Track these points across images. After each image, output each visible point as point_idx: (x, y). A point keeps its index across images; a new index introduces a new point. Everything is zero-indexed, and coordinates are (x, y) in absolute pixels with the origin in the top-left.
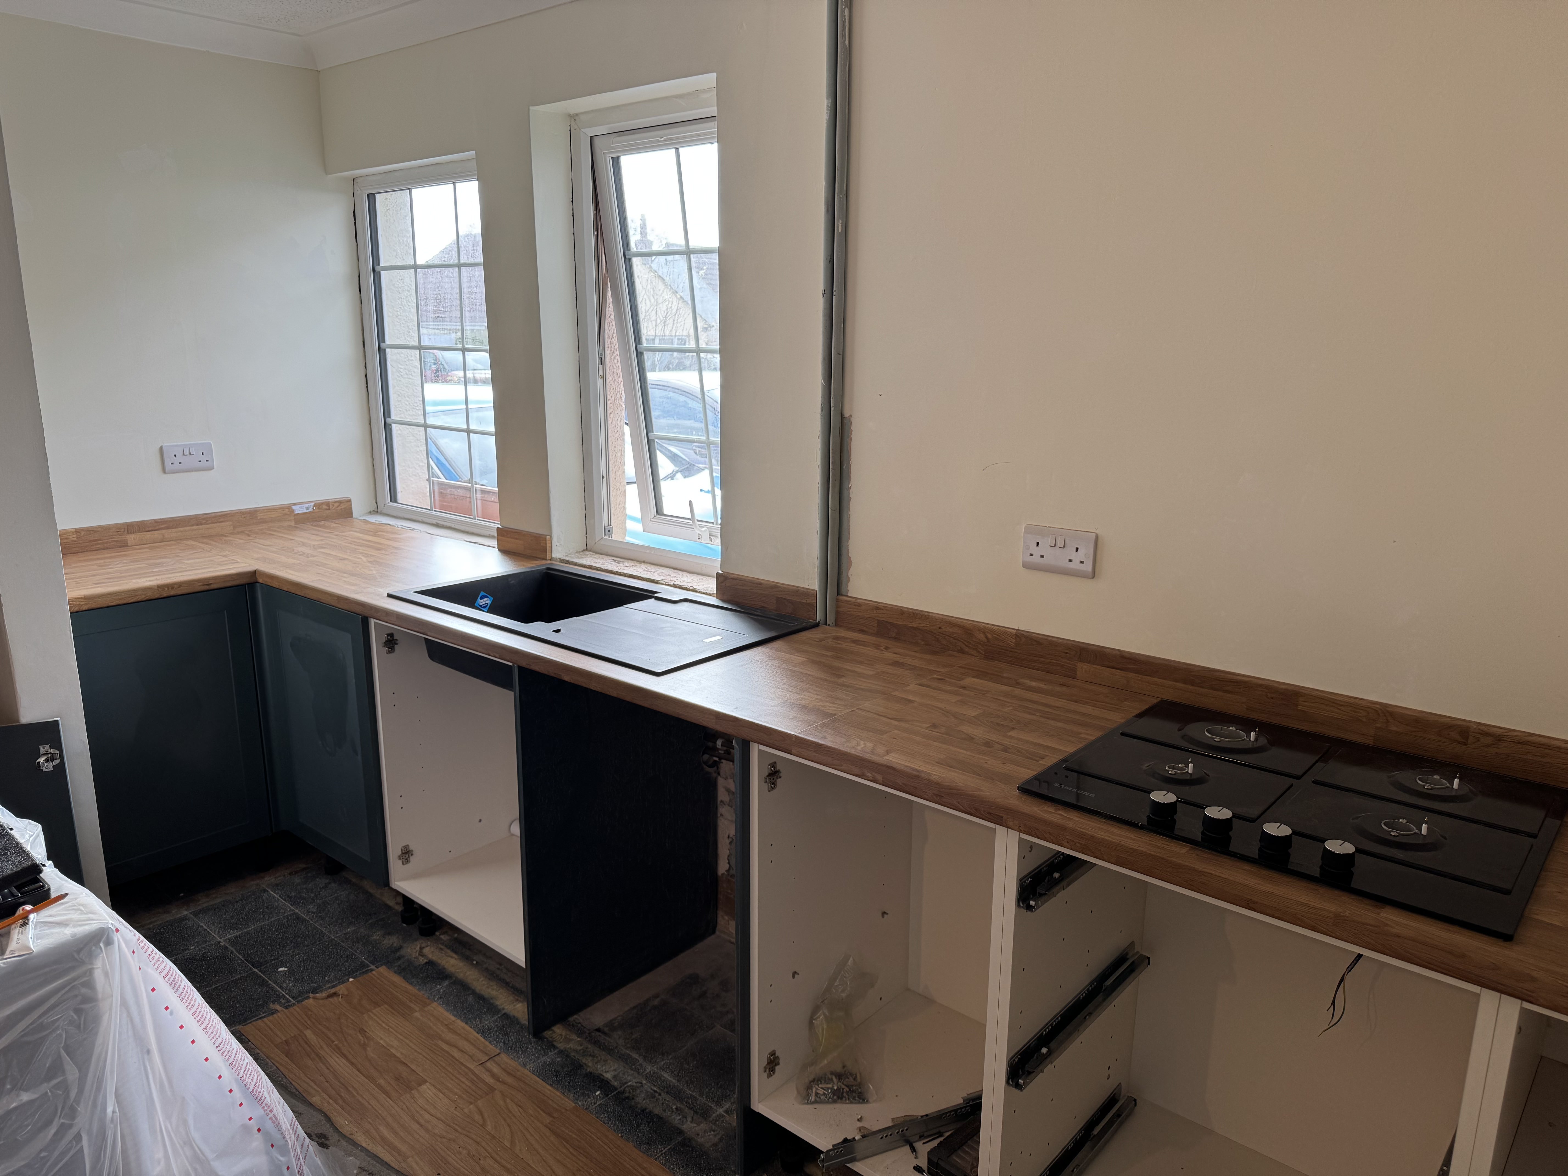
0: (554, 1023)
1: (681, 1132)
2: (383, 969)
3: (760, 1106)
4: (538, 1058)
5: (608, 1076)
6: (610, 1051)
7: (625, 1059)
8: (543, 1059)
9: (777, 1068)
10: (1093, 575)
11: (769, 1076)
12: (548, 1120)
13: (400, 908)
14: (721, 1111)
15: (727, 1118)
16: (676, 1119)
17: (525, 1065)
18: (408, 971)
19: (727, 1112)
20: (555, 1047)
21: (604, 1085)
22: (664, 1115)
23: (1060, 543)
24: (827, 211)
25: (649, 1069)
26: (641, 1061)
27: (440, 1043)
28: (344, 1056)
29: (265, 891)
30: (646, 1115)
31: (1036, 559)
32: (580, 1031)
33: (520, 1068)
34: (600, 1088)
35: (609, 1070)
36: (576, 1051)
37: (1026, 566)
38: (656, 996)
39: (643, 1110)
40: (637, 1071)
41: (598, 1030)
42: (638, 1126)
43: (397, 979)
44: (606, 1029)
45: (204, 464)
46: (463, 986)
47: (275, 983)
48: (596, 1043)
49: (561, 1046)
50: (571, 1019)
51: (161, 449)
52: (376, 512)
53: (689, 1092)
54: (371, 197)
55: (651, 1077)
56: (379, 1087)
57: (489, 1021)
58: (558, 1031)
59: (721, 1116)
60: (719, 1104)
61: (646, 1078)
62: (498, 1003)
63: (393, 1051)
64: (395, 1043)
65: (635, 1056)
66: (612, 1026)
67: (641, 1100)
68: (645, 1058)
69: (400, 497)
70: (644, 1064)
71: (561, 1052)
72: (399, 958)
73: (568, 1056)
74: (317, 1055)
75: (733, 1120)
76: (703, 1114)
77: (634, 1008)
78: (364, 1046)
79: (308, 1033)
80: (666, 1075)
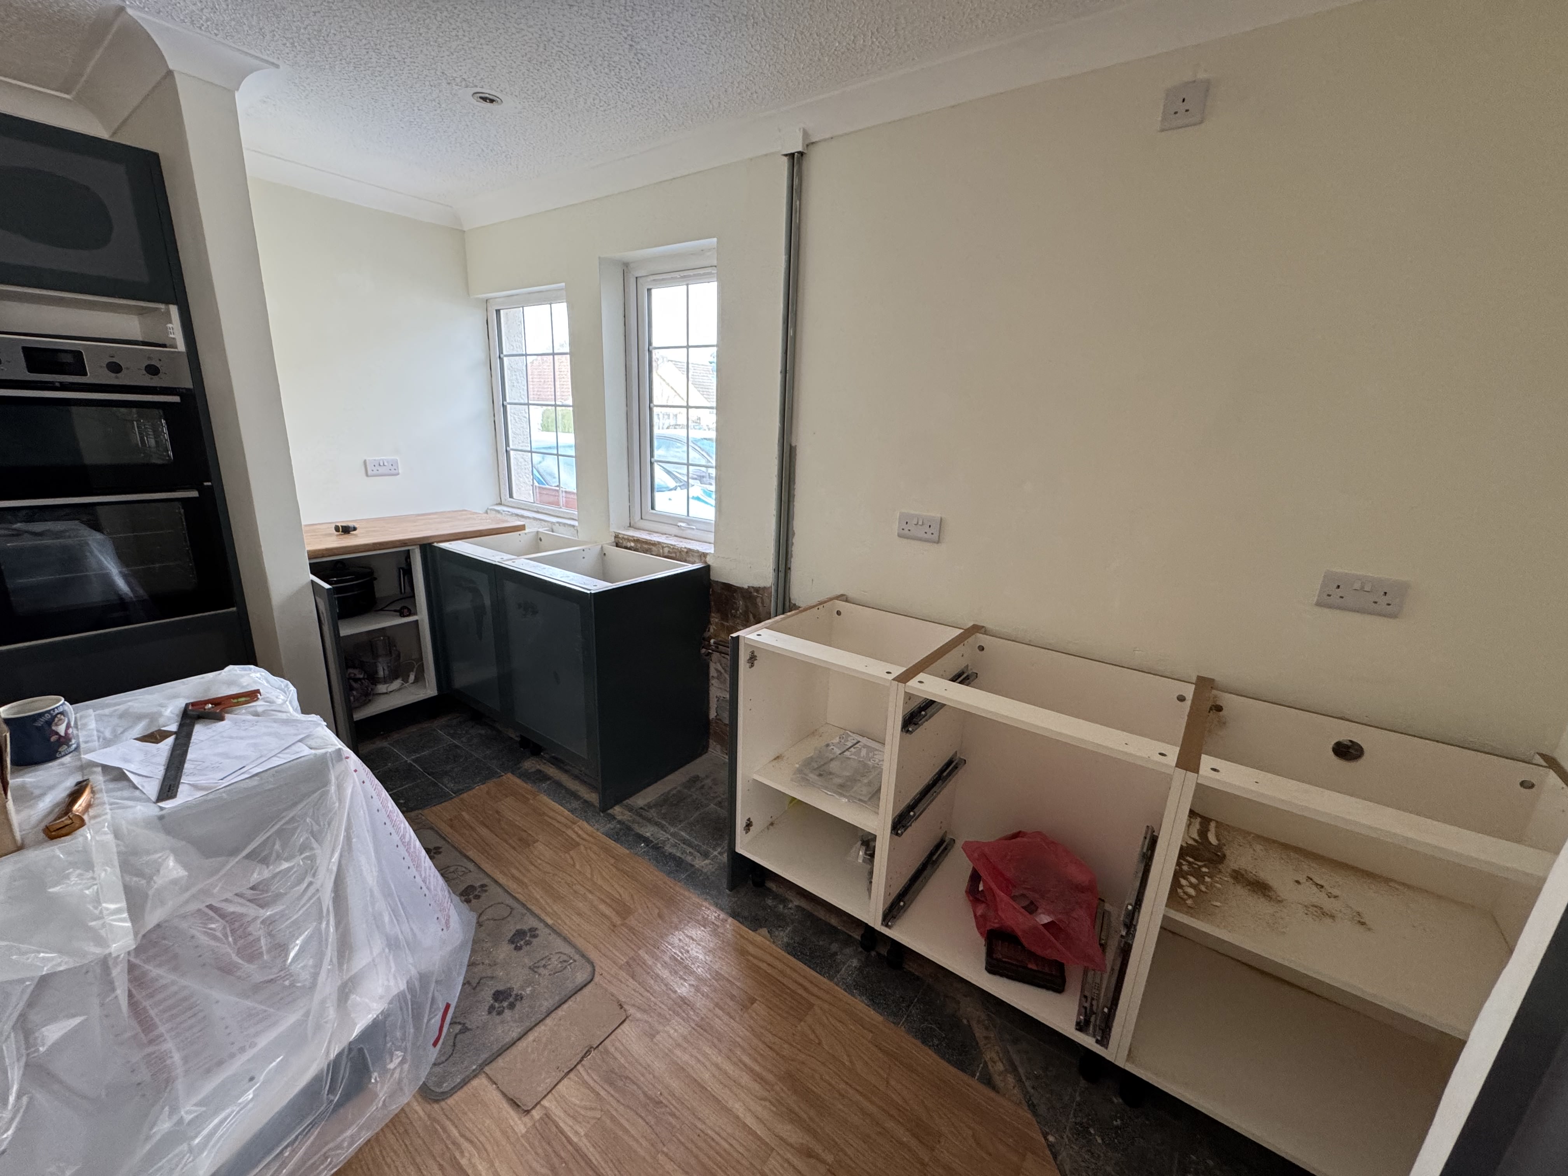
0: (615, 805)
1: (692, 866)
2: (510, 775)
3: (739, 850)
4: (606, 825)
5: (648, 834)
6: (649, 820)
7: (657, 824)
8: (608, 826)
9: (751, 828)
10: (938, 542)
11: (747, 832)
12: (612, 861)
13: (518, 739)
14: (716, 853)
15: (719, 857)
16: (689, 859)
17: (598, 830)
18: (526, 776)
19: (719, 853)
20: (615, 818)
21: (646, 841)
22: (683, 857)
23: (920, 523)
24: (784, 323)
25: (672, 830)
26: (667, 825)
27: (546, 818)
28: (487, 827)
29: (435, 730)
30: (672, 857)
31: (906, 531)
32: (630, 809)
33: (595, 831)
34: (644, 842)
35: (648, 831)
36: (628, 820)
37: (900, 536)
38: (675, 788)
39: (670, 854)
40: (665, 831)
41: (641, 808)
42: (667, 863)
43: (518, 781)
44: (646, 808)
45: (393, 472)
46: (559, 784)
47: (442, 784)
48: (641, 816)
49: (619, 818)
50: (625, 802)
51: (365, 462)
52: (500, 504)
53: (696, 843)
54: (498, 312)
55: (673, 835)
56: (510, 845)
57: (576, 804)
58: (617, 810)
59: (716, 856)
60: (714, 849)
61: (671, 835)
62: (579, 794)
63: (517, 823)
64: (518, 818)
65: (664, 823)
66: (649, 806)
67: (668, 849)
68: (669, 824)
69: (515, 495)
70: (669, 827)
71: (619, 822)
72: (519, 769)
73: (624, 823)
74: (471, 827)
75: (725, 858)
76: (706, 855)
77: (662, 795)
78: (499, 821)
79: (464, 814)
80: (682, 833)
